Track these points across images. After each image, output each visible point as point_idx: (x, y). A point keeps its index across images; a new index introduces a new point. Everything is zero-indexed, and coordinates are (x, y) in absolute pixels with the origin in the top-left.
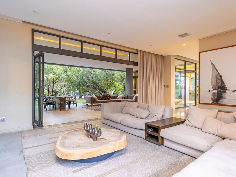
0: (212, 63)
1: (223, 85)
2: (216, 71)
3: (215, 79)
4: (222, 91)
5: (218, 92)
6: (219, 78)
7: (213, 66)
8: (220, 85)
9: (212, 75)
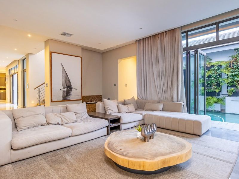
0: (62, 65)
1: (70, 85)
2: (65, 72)
3: (64, 79)
4: (69, 89)
5: (67, 90)
6: (67, 79)
7: (63, 68)
8: (68, 85)
9: (62, 76)
